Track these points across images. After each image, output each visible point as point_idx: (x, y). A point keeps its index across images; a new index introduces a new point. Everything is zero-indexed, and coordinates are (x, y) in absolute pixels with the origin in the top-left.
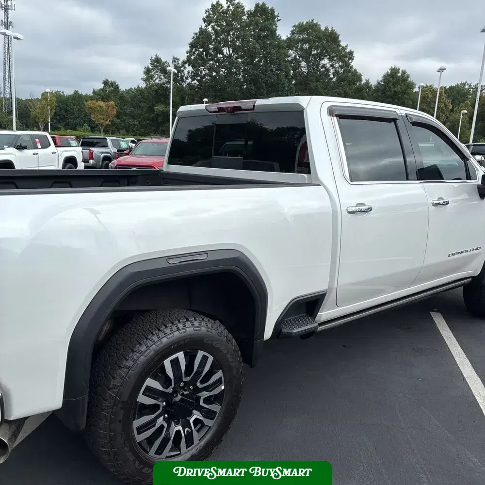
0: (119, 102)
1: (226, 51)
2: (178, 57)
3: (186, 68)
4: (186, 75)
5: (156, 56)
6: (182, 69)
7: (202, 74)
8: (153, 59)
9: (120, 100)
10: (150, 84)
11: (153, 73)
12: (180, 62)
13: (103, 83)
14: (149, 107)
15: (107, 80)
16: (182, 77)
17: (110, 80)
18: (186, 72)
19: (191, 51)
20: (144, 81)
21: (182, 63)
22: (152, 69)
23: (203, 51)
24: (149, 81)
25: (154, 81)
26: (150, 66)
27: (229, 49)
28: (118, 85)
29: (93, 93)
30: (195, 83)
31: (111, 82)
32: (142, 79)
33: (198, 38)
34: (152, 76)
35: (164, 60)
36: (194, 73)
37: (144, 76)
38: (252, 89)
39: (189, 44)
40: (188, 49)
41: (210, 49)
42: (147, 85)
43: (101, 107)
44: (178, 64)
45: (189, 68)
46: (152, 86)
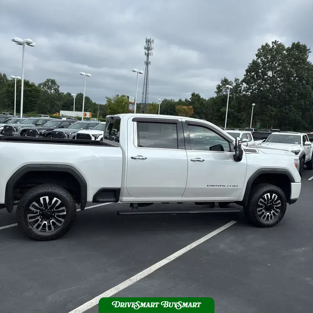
0: (199, 106)
1: (270, 74)
2: (238, 78)
3: (243, 85)
4: (243, 89)
5: (225, 78)
6: (241, 85)
7: (253, 88)
8: (223, 80)
9: (200, 105)
10: (219, 95)
11: (222, 88)
12: (239, 81)
13: (191, 95)
14: (217, 109)
15: (194, 93)
16: (240, 90)
17: (195, 93)
18: (243, 87)
19: (247, 74)
20: (216, 93)
21: (241, 82)
22: (222, 86)
23: (255, 74)
24: (219, 93)
25: (222, 93)
26: (221, 84)
27: (272, 72)
28: (200, 96)
29: (185, 101)
30: (249, 94)
31: (197, 94)
32: (215, 92)
33: (252, 66)
34: (221, 90)
35: (229, 81)
36: (248, 88)
37: (216, 90)
38: (286, 98)
39: (246, 70)
40: (245, 73)
41: (259, 73)
42: (218, 96)
43: (184, 109)
44: (238, 82)
45: (245, 85)
46: (221, 96)
